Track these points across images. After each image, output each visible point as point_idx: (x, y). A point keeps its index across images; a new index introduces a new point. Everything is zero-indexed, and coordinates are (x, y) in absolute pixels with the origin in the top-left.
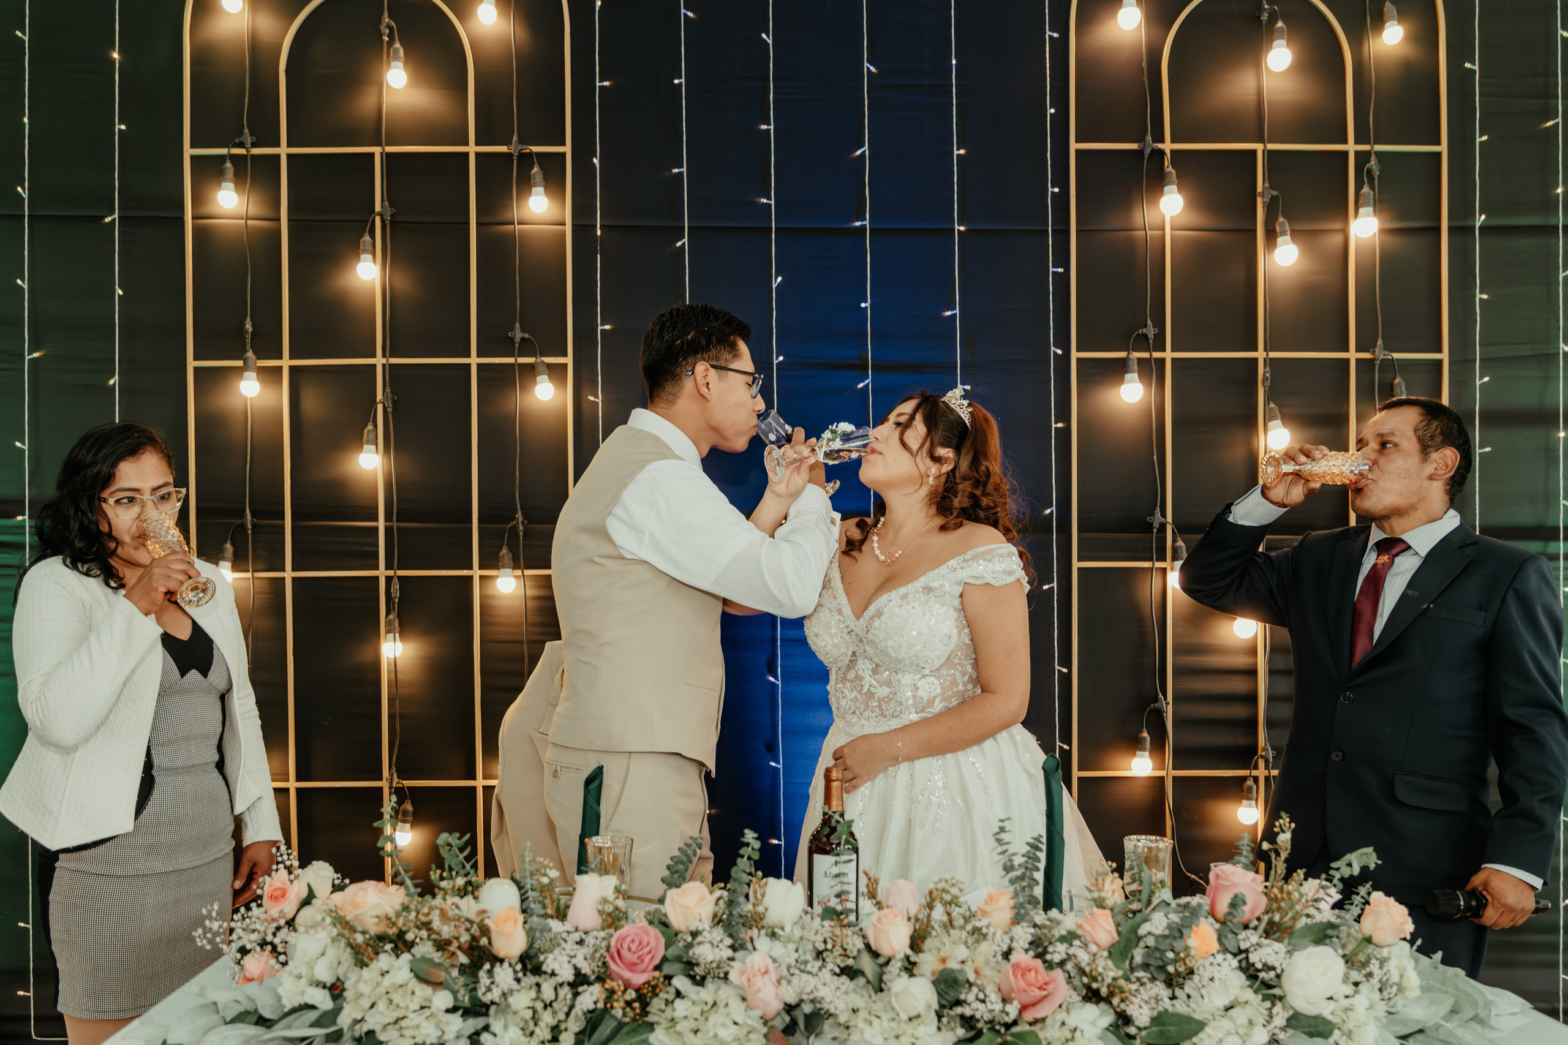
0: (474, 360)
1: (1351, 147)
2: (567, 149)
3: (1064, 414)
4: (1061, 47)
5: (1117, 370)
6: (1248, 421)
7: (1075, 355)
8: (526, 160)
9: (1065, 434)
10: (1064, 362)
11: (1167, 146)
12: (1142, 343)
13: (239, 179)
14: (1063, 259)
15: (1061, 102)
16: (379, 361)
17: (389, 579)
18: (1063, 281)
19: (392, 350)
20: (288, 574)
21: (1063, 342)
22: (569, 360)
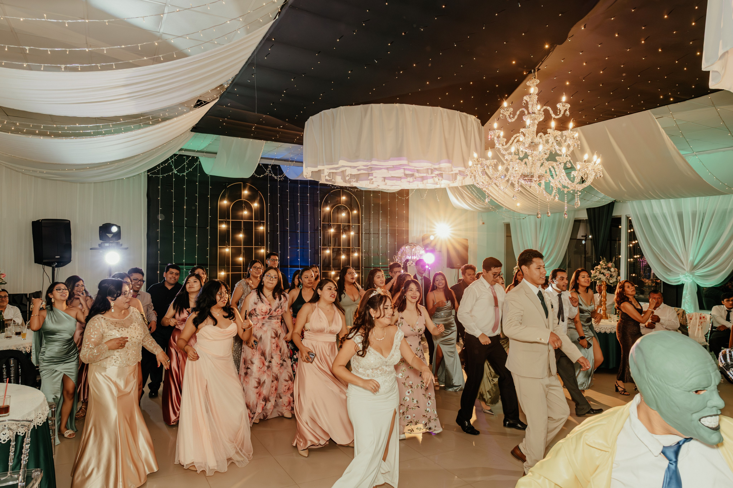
0: (254, 247)
1: (351, 224)
2: (265, 221)
3: (321, 254)
4: (320, 211)
5: (326, 249)
6: (340, 255)
7: (322, 247)
8: (260, 222)
9: (321, 256)
10: (320, 248)
11: (332, 223)
12: (329, 246)
13: (225, 224)
14: (320, 236)
15: (320, 218)
16: (242, 247)
17: (243, 274)
18: (320, 239)
19: (244, 245)
20: (230, 273)
21: (320, 246)
22: (265, 247)
